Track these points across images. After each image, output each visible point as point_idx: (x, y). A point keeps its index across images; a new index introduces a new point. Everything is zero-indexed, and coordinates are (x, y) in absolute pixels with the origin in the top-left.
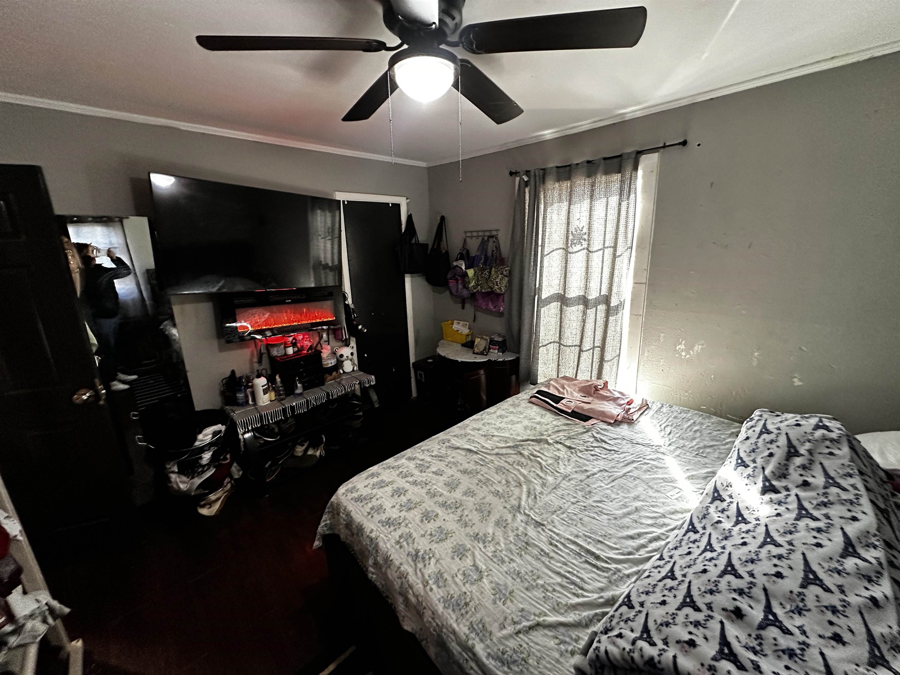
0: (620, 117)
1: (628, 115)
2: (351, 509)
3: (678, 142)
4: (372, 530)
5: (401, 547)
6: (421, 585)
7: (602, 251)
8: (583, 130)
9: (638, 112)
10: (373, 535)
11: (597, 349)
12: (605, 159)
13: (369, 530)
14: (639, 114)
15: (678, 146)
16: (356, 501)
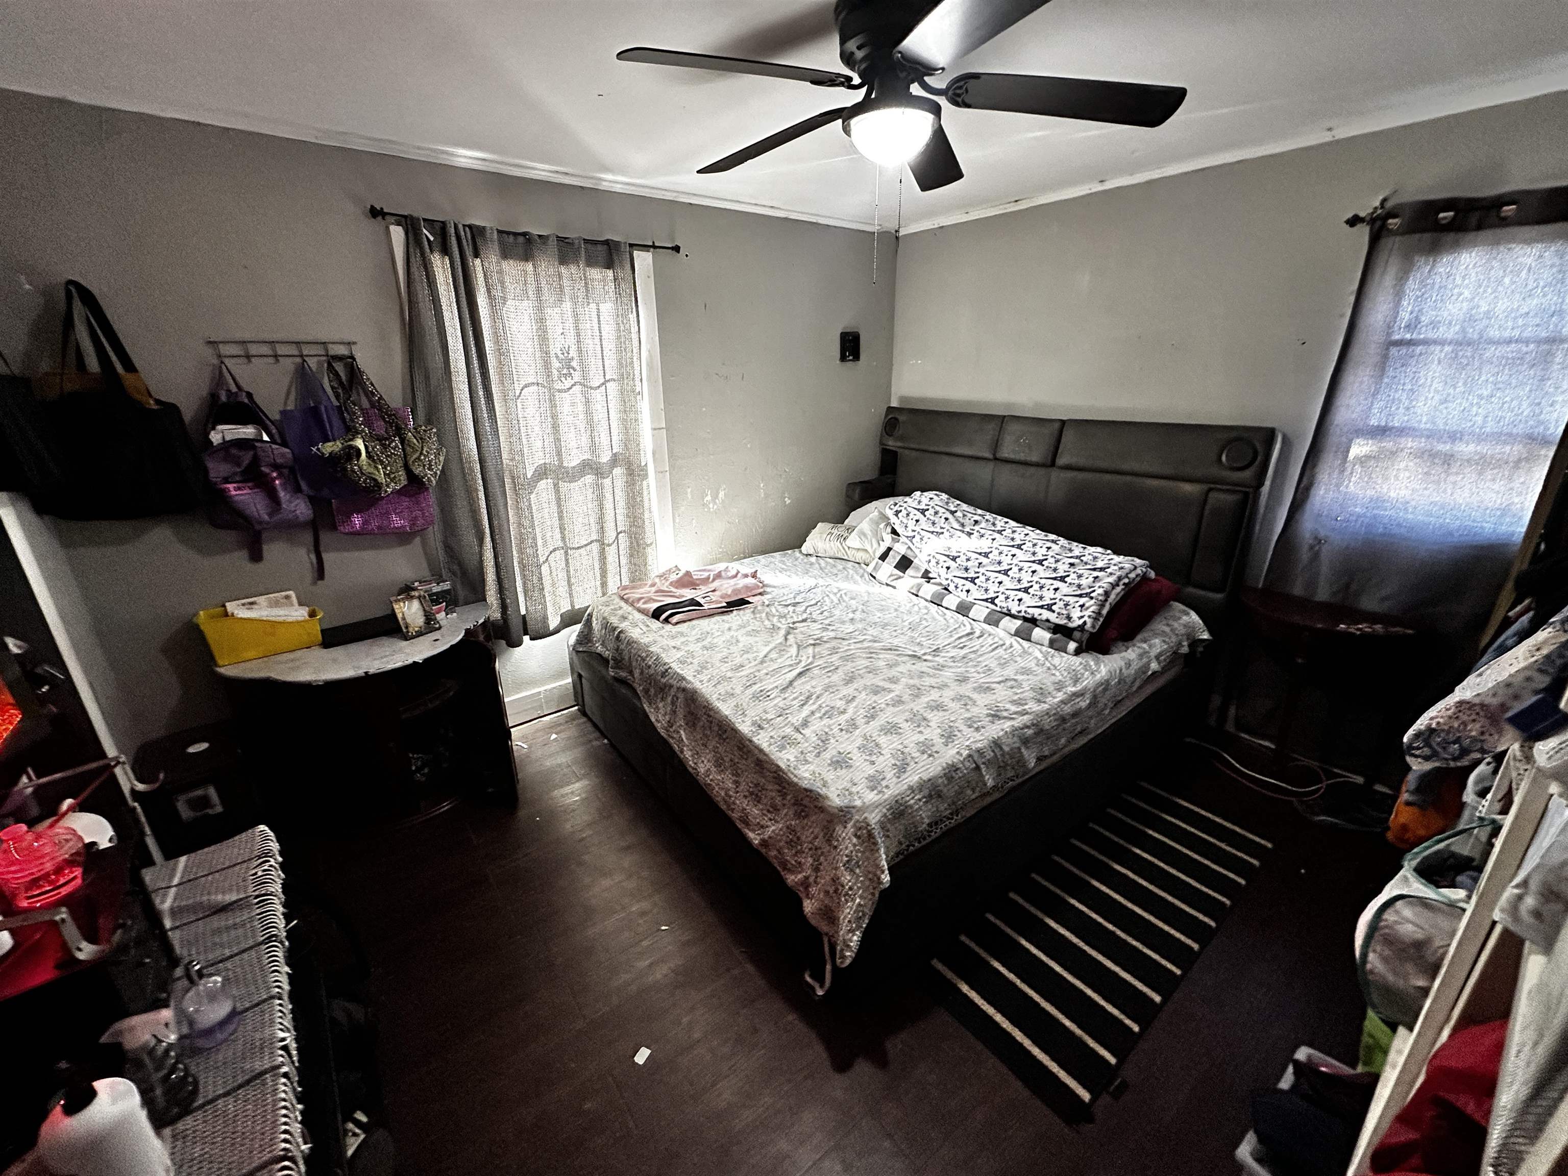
0: (594, 181)
1: (604, 183)
2: (916, 778)
3: (670, 246)
4: (958, 753)
5: (983, 727)
6: (1026, 717)
7: (604, 387)
8: (535, 177)
9: (619, 186)
10: (965, 753)
11: (623, 534)
12: (586, 241)
13: (957, 756)
14: (618, 188)
15: (670, 251)
16: (904, 772)
